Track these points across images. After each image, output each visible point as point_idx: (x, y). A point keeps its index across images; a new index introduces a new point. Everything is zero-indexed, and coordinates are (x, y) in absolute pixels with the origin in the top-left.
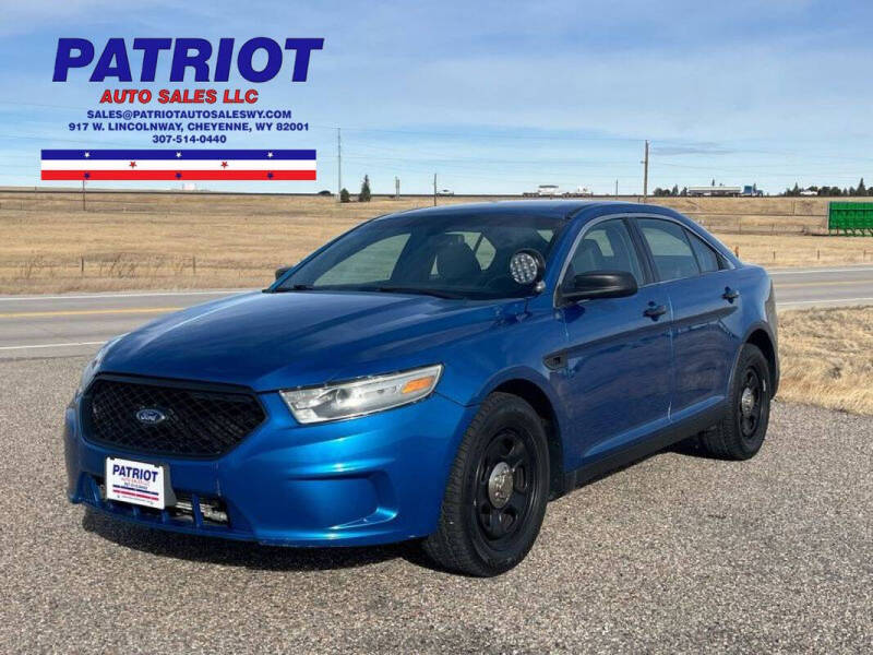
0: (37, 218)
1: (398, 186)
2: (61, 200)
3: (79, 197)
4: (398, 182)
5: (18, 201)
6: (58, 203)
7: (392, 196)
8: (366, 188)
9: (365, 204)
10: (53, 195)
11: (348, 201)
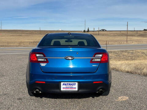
3: (39, 32)
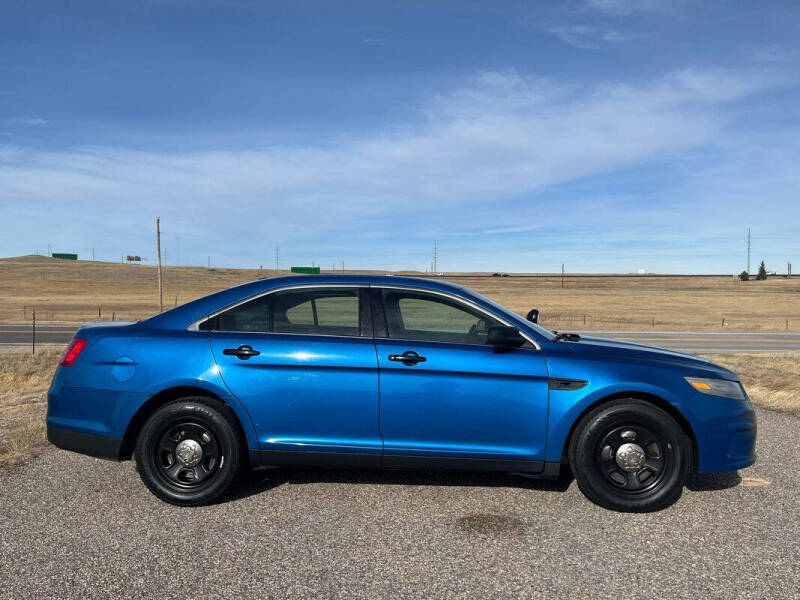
1: (790, 269)
4: (790, 265)
7: (785, 276)
8: (762, 270)
9: (762, 282)
11: (747, 280)
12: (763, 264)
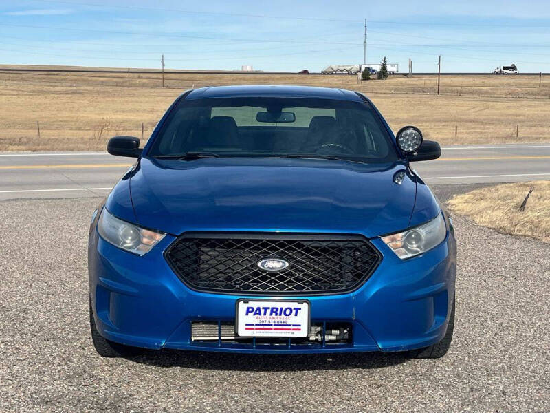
0: (127, 92)
1: (410, 66)
2: (147, 78)
3: (160, 76)
4: (411, 63)
5: (115, 79)
6: (145, 81)
7: (405, 75)
8: (384, 67)
9: (382, 81)
10: (141, 74)
11: (369, 79)
12: (385, 61)
